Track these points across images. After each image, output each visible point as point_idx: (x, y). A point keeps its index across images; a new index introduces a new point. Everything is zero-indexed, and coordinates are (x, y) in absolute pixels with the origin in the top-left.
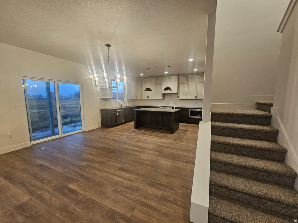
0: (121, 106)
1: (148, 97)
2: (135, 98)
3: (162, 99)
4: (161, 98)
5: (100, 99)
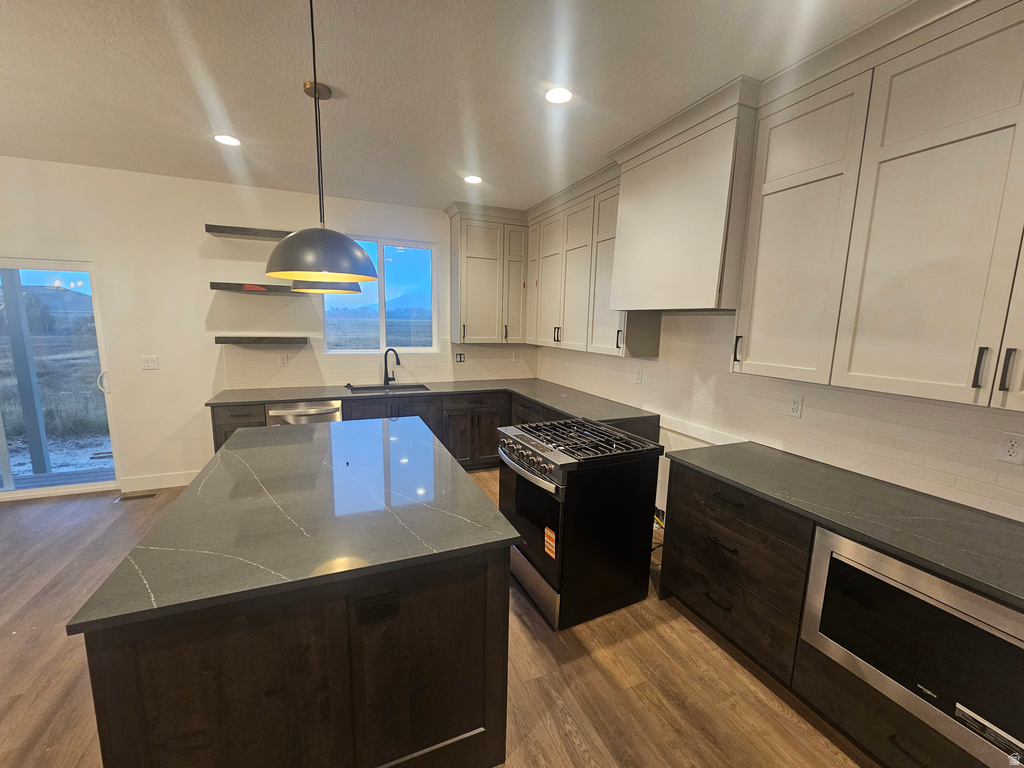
0: (387, 379)
2: (495, 339)
3: (623, 351)
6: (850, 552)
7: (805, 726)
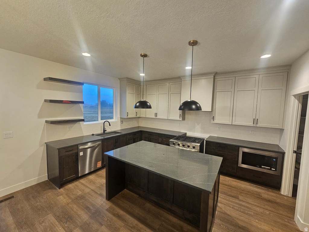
0: (104, 131)
1: (156, 115)
2: (134, 116)
3: (181, 119)
4: (178, 118)
5: (46, 122)
6: (246, 150)
7: (239, 181)
